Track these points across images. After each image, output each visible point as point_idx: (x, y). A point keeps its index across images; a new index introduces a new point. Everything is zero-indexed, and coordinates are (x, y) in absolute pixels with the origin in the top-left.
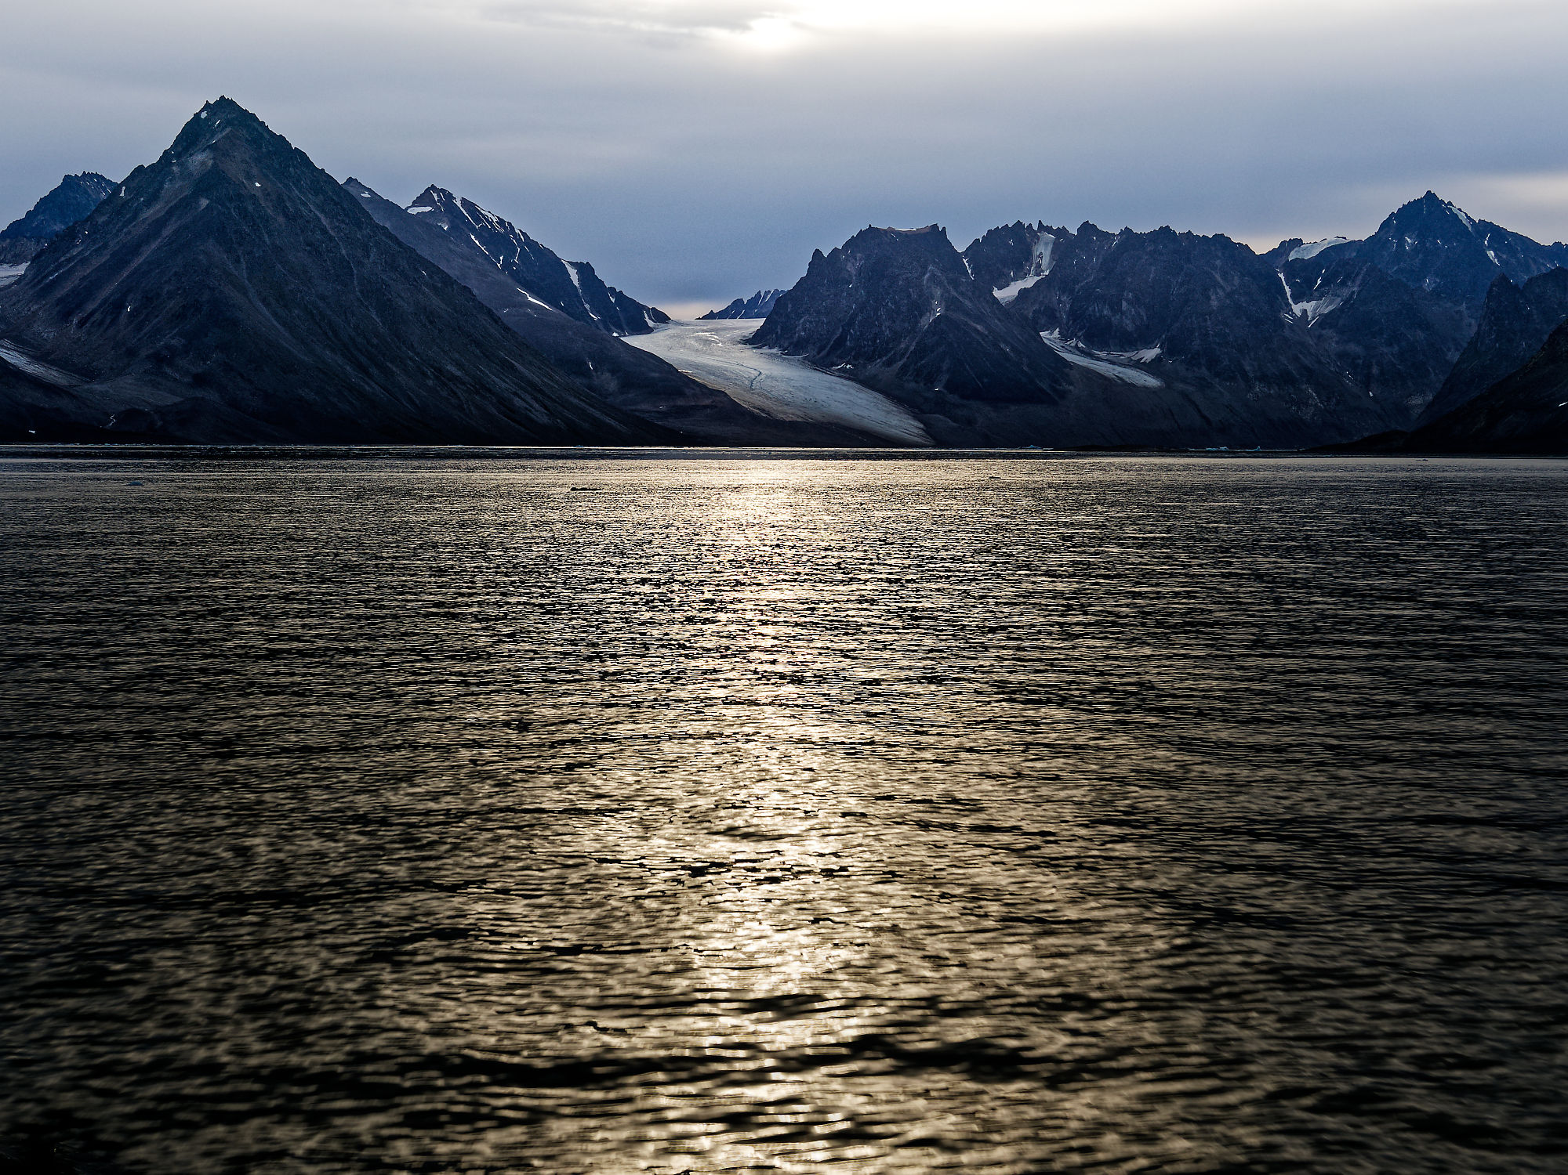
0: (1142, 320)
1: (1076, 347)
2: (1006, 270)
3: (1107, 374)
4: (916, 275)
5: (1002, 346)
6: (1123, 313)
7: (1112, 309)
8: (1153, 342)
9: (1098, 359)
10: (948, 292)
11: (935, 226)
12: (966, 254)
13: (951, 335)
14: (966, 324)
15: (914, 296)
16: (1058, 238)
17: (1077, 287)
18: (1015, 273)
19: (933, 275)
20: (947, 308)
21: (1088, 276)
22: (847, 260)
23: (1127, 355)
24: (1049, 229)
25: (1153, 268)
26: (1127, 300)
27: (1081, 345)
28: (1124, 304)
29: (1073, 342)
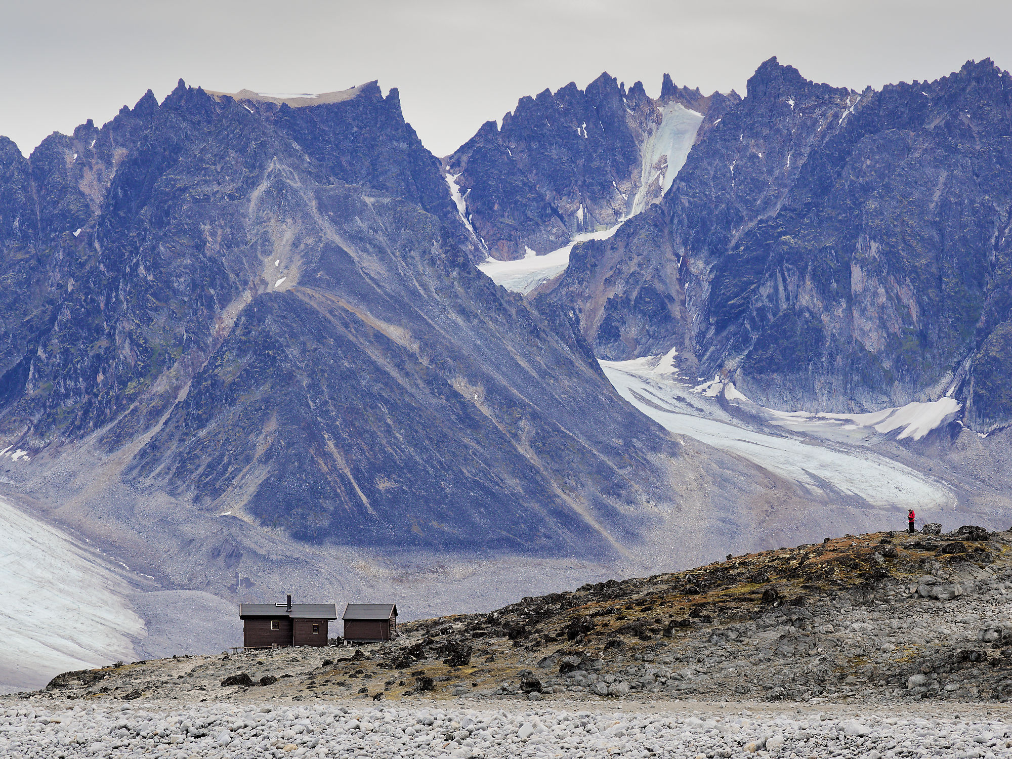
0: (907, 319)
1: (721, 400)
2: (564, 205)
3: (783, 471)
4: (229, 188)
5: (460, 384)
6: (852, 300)
7: (823, 290)
8: (934, 381)
9: (778, 431)
10: (314, 230)
11: (372, 88)
12: (454, 162)
13: (293, 352)
14: (351, 321)
15: (213, 246)
16: (710, 118)
17: (736, 234)
18: (589, 211)
19: (279, 186)
20: (307, 279)
21: (767, 204)
22: (81, 164)
23: (862, 419)
24: (690, 97)
25: (943, 176)
26: (863, 264)
27: (733, 394)
28: (857, 273)
29: (714, 387)
